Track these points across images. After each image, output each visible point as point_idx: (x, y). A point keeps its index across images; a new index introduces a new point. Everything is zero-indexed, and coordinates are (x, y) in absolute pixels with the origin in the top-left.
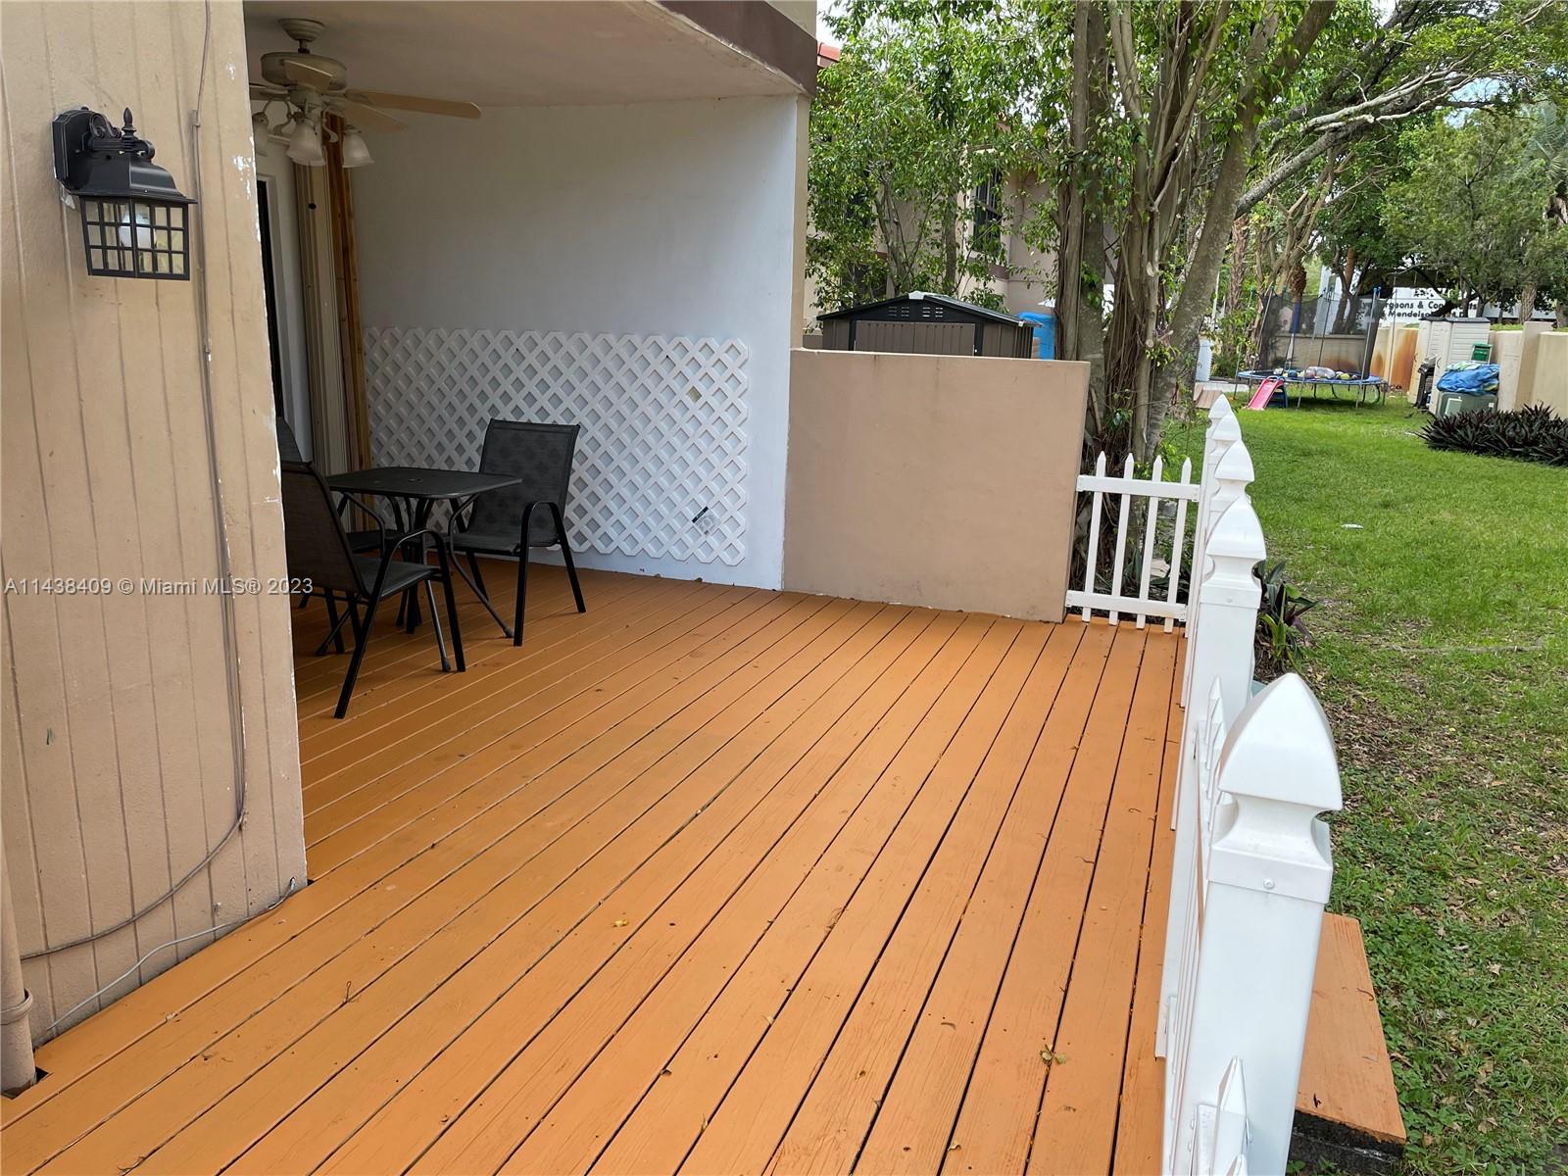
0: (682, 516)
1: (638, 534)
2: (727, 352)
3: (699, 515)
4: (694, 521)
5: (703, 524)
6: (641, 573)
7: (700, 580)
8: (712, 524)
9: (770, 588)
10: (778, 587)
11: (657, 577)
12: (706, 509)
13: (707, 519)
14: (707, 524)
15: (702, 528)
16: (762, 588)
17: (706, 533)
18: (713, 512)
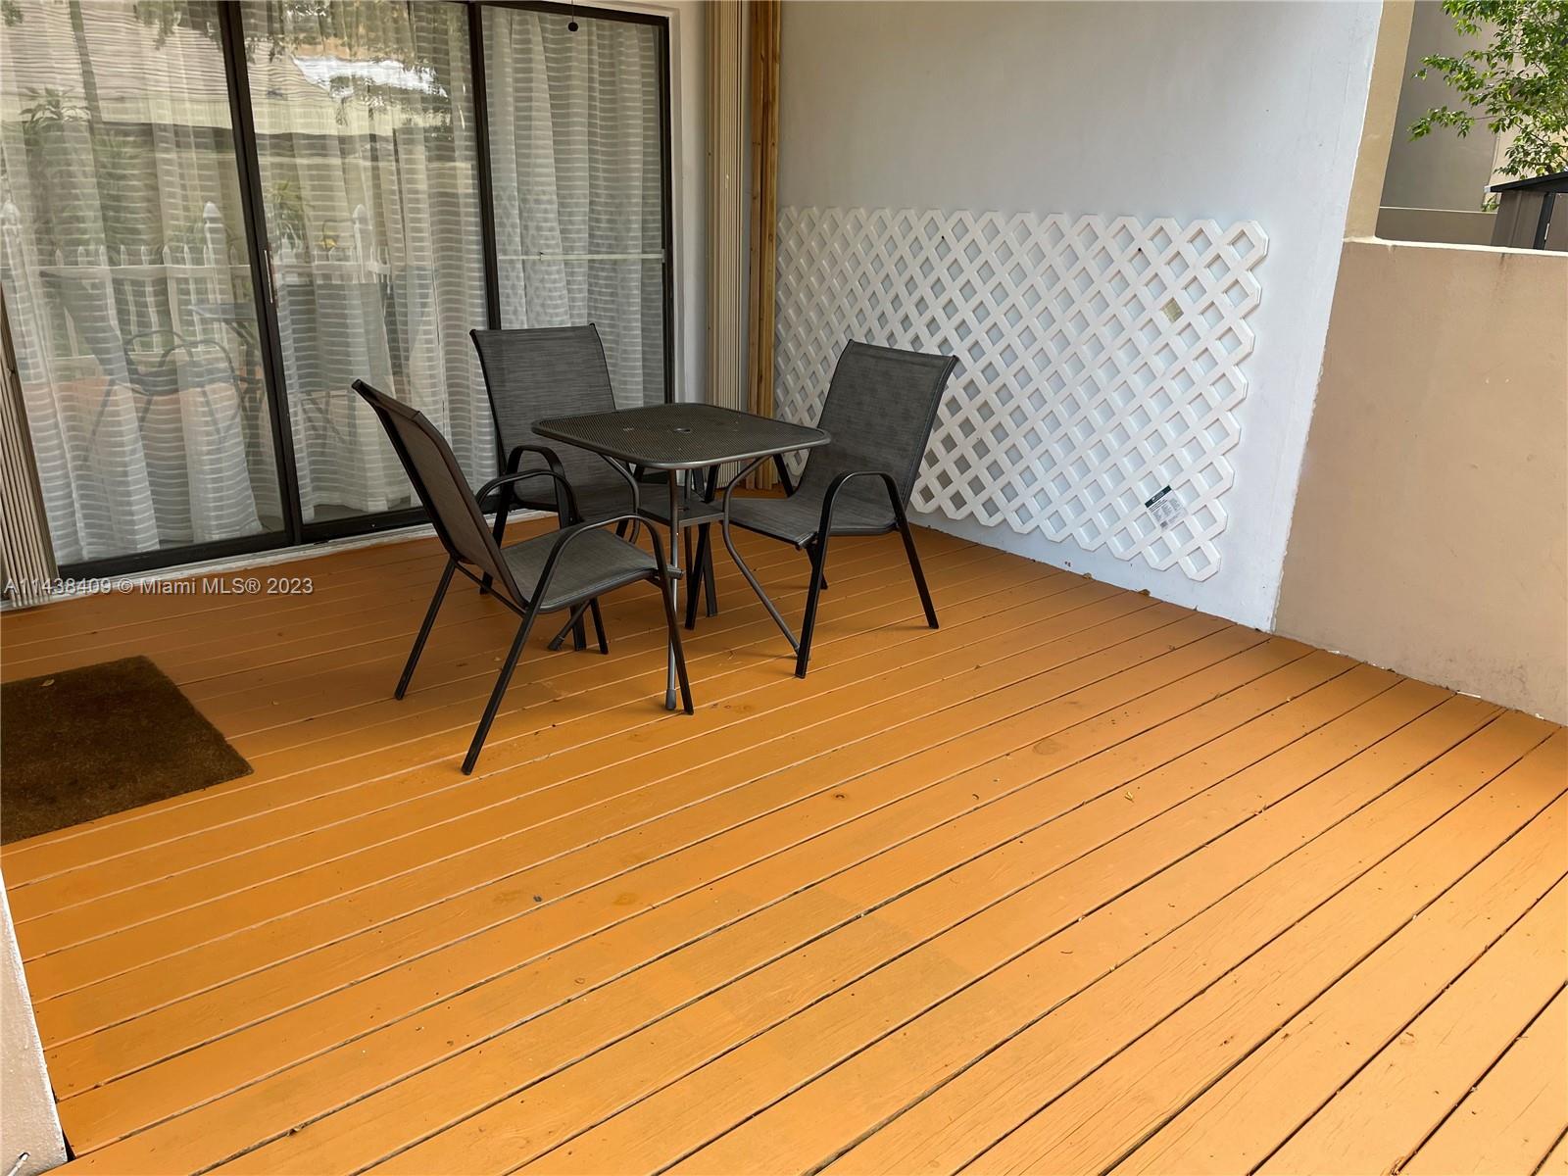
0: (1131, 495)
1: (1068, 512)
2: (1233, 243)
3: (1157, 497)
4: (1148, 504)
5: (1161, 512)
6: (1067, 568)
7: (1146, 593)
8: (1172, 516)
9: (1252, 626)
10: (1266, 626)
11: (1087, 578)
12: (1167, 489)
13: (1168, 503)
14: (1167, 511)
15: (1158, 517)
16: (1240, 622)
17: (1164, 525)
18: (1179, 495)
